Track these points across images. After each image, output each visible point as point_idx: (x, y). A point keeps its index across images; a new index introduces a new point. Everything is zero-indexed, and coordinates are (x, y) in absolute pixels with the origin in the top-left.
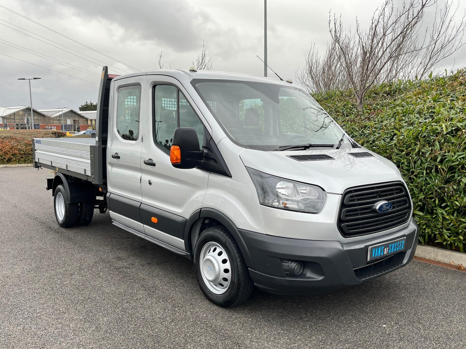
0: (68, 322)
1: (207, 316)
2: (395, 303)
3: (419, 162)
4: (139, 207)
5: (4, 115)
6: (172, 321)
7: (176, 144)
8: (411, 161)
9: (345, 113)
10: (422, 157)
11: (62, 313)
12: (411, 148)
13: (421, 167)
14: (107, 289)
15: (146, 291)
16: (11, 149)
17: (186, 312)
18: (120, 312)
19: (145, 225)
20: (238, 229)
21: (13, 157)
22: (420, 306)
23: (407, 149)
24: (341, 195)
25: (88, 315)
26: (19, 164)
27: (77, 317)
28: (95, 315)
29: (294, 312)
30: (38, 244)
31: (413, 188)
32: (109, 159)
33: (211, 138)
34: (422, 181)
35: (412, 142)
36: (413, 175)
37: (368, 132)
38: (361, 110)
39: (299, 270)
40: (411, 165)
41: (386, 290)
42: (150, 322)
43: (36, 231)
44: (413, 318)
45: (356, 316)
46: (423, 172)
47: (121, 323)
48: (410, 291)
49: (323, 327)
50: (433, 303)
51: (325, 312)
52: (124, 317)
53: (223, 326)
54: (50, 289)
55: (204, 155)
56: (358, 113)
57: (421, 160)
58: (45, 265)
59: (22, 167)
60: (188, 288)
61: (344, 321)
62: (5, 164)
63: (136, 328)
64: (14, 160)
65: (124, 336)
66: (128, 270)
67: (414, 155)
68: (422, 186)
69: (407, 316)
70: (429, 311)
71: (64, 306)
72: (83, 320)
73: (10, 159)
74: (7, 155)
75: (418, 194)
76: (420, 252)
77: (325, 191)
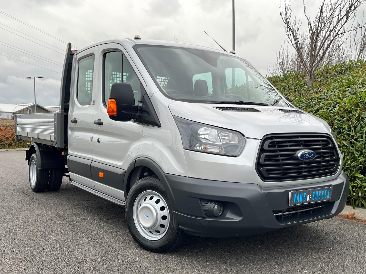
0: (8, 260)
1: (136, 259)
2: (324, 254)
3: (359, 127)
4: (90, 165)
5: (15, 111)
6: (101, 261)
7: (112, 97)
8: (351, 126)
9: (296, 89)
10: (362, 122)
11: (6, 253)
12: (351, 114)
13: (361, 132)
14: (54, 236)
15: (88, 239)
16: (12, 135)
17: (117, 255)
18: (58, 254)
19: (95, 182)
20: (165, 174)
21: (14, 142)
22: (349, 257)
23: (347, 115)
24: (260, 140)
25: (28, 256)
26: (19, 149)
27: (17, 257)
28: (34, 256)
29: (220, 258)
30: (8, 203)
31: (353, 152)
32: (70, 124)
33: (146, 92)
34: (362, 144)
35: (353, 109)
36: (354, 139)
37: (314, 103)
38: (311, 86)
39: (219, 211)
40: (351, 129)
41: (318, 244)
42: (81, 262)
43: (10, 195)
44: (338, 266)
45: (280, 262)
46: (363, 136)
47: (54, 262)
48: (342, 245)
49: (244, 270)
50: (363, 255)
51: (250, 259)
52: (60, 257)
53: (147, 266)
54: (3, 235)
55: (139, 108)
56: (308, 88)
57: (361, 125)
58: (7, 219)
59: (21, 151)
60: (127, 238)
61: (266, 266)
62: (6, 148)
63: (67, 266)
64: (14, 145)
65: (54, 272)
66: (79, 223)
67: (354, 120)
68: (362, 150)
69: (333, 264)
70: (356, 261)
71: (9, 248)
72: (22, 259)
73: (11, 143)
74: (9, 140)
75: (359, 157)
76: (362, 215)
77: (244, 136)
